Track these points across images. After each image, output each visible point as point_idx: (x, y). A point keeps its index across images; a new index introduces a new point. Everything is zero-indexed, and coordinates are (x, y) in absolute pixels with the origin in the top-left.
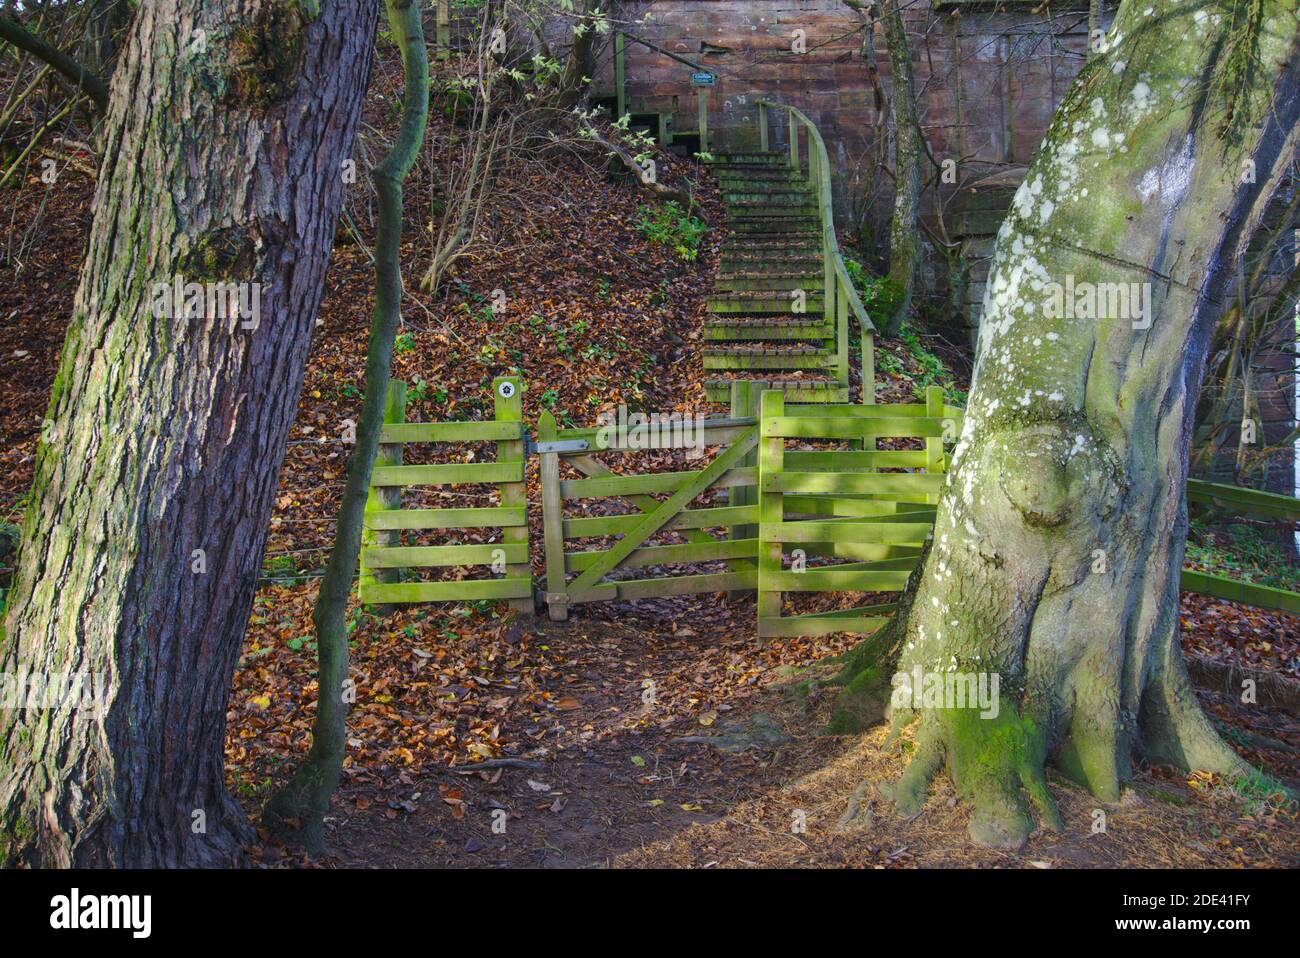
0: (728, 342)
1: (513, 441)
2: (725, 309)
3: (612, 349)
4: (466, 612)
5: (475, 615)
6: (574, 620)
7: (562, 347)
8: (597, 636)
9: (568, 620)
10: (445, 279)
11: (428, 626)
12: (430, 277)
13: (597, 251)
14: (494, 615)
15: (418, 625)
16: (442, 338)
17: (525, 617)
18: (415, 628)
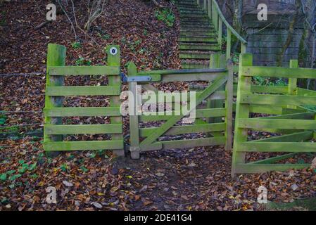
0: (187, 50)
1: (116, 76)
2: (184, 40)
3: (149, 50)
4: (93, 155)
5: (97, 156)
6: (142, 158)
7: (132, 48)
8: (154, 168)
9: (139, 159)
10: (93, 26)
11: (73, 164)
12: (87, 24)
13: (142, 21)
14: (106, 157)
15: (68, 163)
16: (90, 44)
17: (120, 158)
18: (67, 165)
